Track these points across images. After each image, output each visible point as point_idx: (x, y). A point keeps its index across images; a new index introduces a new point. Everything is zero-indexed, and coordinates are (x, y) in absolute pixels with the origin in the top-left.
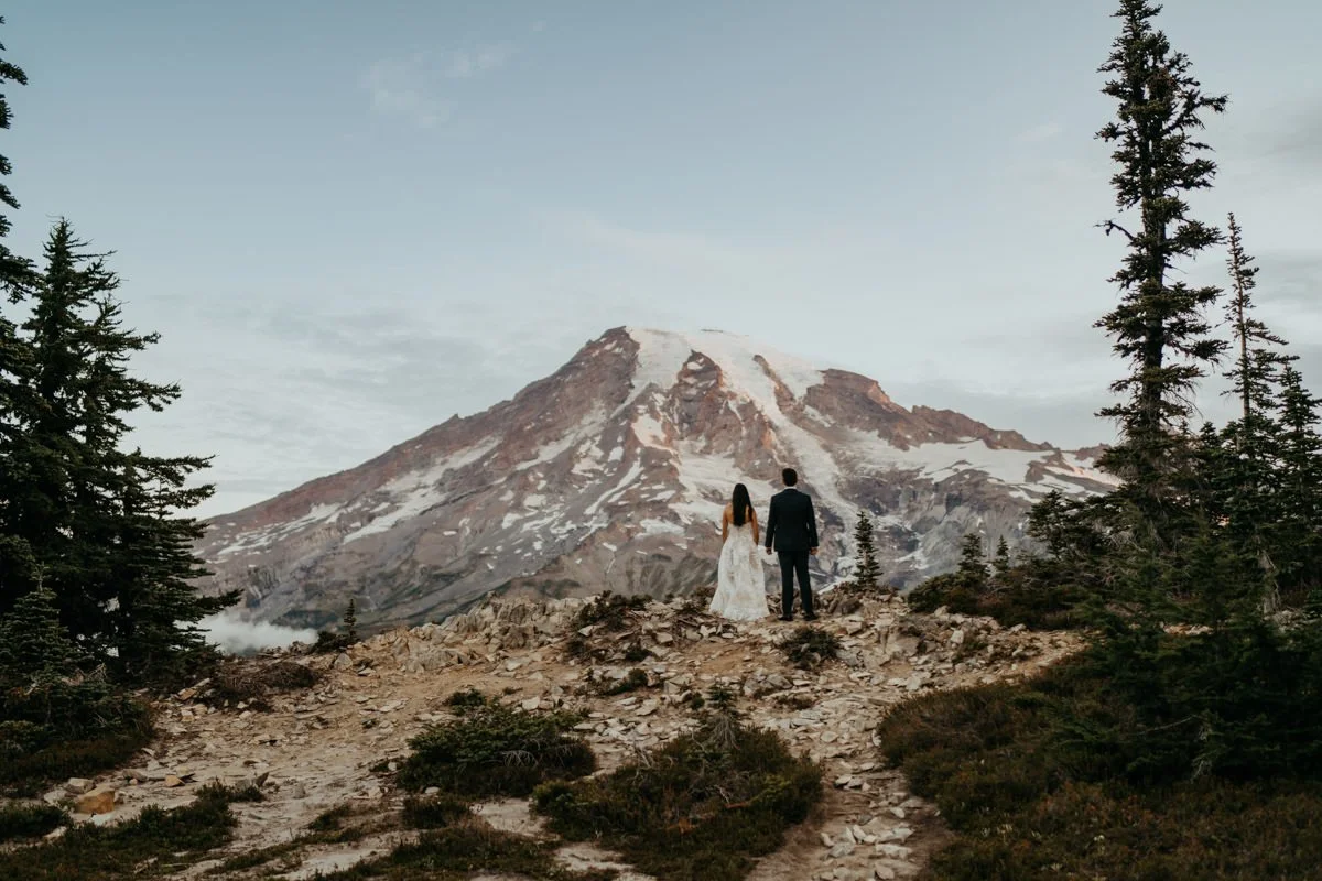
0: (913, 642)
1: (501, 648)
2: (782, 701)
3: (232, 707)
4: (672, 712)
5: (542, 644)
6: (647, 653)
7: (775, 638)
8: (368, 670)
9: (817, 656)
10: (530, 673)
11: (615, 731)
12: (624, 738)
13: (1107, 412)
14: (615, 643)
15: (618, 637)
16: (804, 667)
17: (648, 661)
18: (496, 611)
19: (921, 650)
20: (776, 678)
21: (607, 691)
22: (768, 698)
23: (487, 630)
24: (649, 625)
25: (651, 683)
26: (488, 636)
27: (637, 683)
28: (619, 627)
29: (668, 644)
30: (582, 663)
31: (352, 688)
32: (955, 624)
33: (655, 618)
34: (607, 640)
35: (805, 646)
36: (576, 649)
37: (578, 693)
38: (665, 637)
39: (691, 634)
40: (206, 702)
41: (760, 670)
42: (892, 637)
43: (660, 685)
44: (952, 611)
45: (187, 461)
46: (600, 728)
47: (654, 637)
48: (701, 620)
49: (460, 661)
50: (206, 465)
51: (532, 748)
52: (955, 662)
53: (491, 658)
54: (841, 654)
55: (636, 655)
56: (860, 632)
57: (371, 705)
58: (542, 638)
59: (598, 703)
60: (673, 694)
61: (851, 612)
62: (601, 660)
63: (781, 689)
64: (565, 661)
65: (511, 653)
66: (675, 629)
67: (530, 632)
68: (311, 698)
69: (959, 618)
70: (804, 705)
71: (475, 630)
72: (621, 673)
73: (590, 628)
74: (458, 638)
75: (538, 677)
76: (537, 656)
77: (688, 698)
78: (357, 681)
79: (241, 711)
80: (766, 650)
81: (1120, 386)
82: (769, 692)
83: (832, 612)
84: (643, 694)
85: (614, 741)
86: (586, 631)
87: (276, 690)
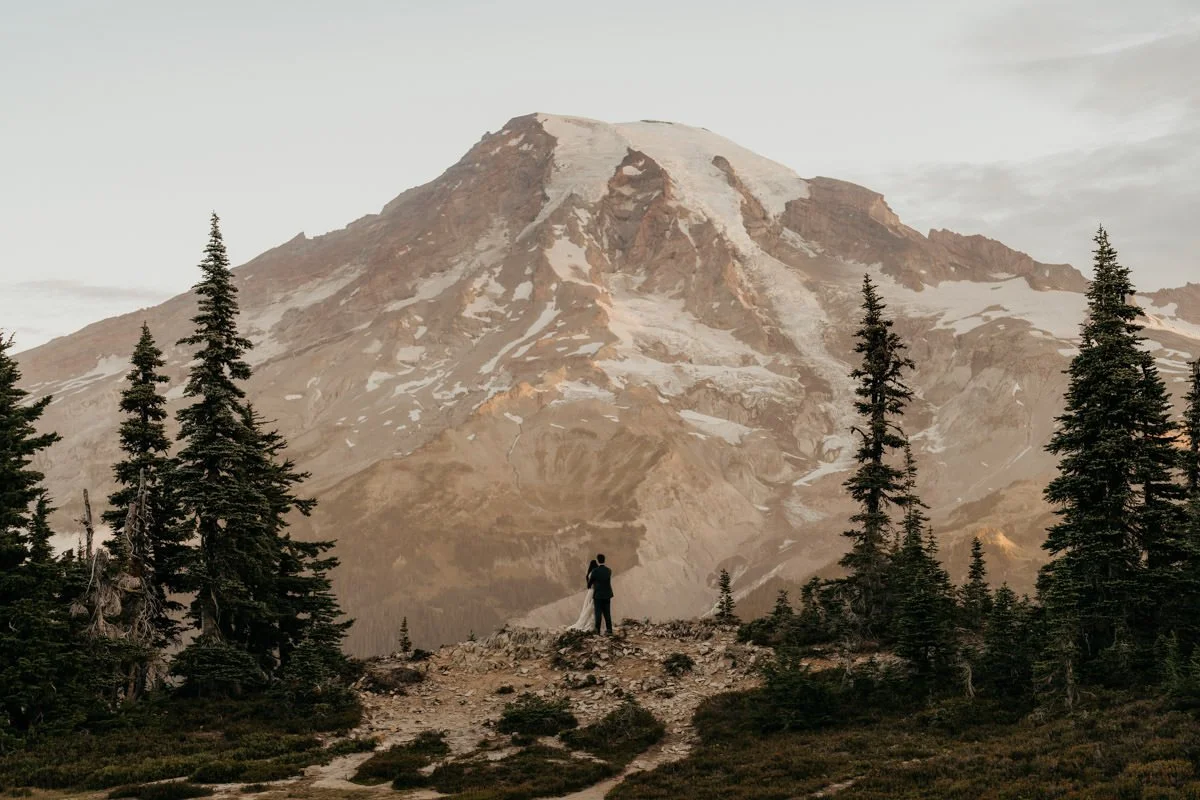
0: (731, 661)
1: (515, 659)
2: (660, 693)
3: (387, 693)
4: (608, 698)
5: (538, 658)
6: (595, 665)
7: (662, 658)
8: (446, 672)
9: (681, 669)
10: (536, 675)
11: (583, 708)
12: (587, 711)
13: (847, 534)
14: (578, 658)
15: (579, 654)
16: (674, 675)
17: (596, 669)
18: (509, 636)
19: (734, 665)
20: (659, 681)
21: (576, 686)
22: (654, 692)
23: (506, 648)
24: (596, 649)
25: (598, 682)
26: (507, 651)
27: (591, 683)
28: (580, 649)
29: (606, 660)
30: (562, 669)
31: (443, 683)
32: (753, 652)
33: (599, 643)
34: (573, 657)
35: (675, 664)
36: (558, 662)
37: (563, 687)
38: (605, 656)
39: (618, 653)
40: (370, 690)
41: (652, 677)
42: (721, 659)
43: (603, 684)
44: (754, 644)
45: (324, 544)
46: (576, 706)
47: (599, 656)
48: (624, 645)
49: (496, 667)
50: (333, 546)
51: (554, 716)
52: (746, 674)
53: (512, 665)
54: (693, 667)
55: (590, 666)
56: (707, 653)
57: (459, 692)
58: (538, 653)
59: (573, 693)
60: (609, 689)
61: (707, 639)
62: (572, 668)
63: (661, 687)
64: (552, 669)
65: (522, 663)
66: (610, 651)
67: (531, 650)
68: (424, 688)
69: (756, 648)
70: (669, 696)
71: (499, 647)
72: (583, 677)
73: (564, 649)
74: (490, 653)
75: (540, 677)
76: (537, 665)
77: (616, 691)
78: (444, 679)
79: (392, 696)
80: (656, 665)
81: (855, 519)
82: (655, 688)
83: (697, 638)
84: (595, 688)
85: (583, 712)
86: (562, 651)
87: (404, 684)
